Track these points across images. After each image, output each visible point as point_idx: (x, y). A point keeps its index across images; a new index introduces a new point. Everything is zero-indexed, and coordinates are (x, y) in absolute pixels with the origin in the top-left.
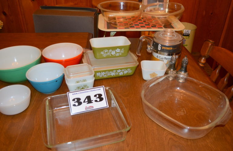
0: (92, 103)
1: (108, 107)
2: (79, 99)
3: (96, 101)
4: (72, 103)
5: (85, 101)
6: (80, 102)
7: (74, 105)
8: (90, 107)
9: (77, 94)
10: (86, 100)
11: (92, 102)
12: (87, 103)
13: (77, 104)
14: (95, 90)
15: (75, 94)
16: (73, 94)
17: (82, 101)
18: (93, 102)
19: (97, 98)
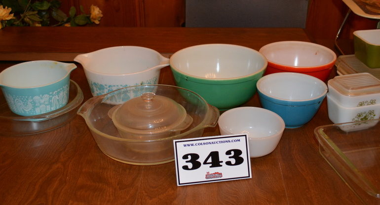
0: (221, 166)
1: (251, 177)
2: (195, 157)
3: (228, 163)
4: (182, 162)
5: (207, 162)
6: (198, 162)
7: (185, 168)
8: (216, 173)
9: (192, 145)
10: (210, 160)
11: (221, 164)
12: (211, 165)
13: (190, 165)
14: (229, 141)
15: (189, 145)
16: (185, 146)
17: (201, 160)
18: (223, 164)
19: (230, 157)
